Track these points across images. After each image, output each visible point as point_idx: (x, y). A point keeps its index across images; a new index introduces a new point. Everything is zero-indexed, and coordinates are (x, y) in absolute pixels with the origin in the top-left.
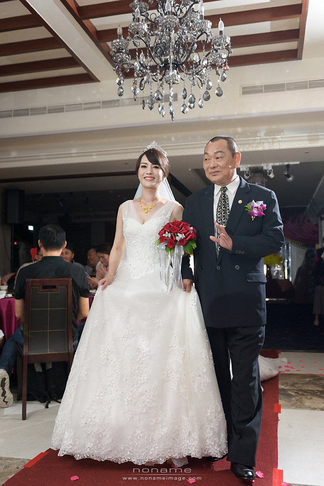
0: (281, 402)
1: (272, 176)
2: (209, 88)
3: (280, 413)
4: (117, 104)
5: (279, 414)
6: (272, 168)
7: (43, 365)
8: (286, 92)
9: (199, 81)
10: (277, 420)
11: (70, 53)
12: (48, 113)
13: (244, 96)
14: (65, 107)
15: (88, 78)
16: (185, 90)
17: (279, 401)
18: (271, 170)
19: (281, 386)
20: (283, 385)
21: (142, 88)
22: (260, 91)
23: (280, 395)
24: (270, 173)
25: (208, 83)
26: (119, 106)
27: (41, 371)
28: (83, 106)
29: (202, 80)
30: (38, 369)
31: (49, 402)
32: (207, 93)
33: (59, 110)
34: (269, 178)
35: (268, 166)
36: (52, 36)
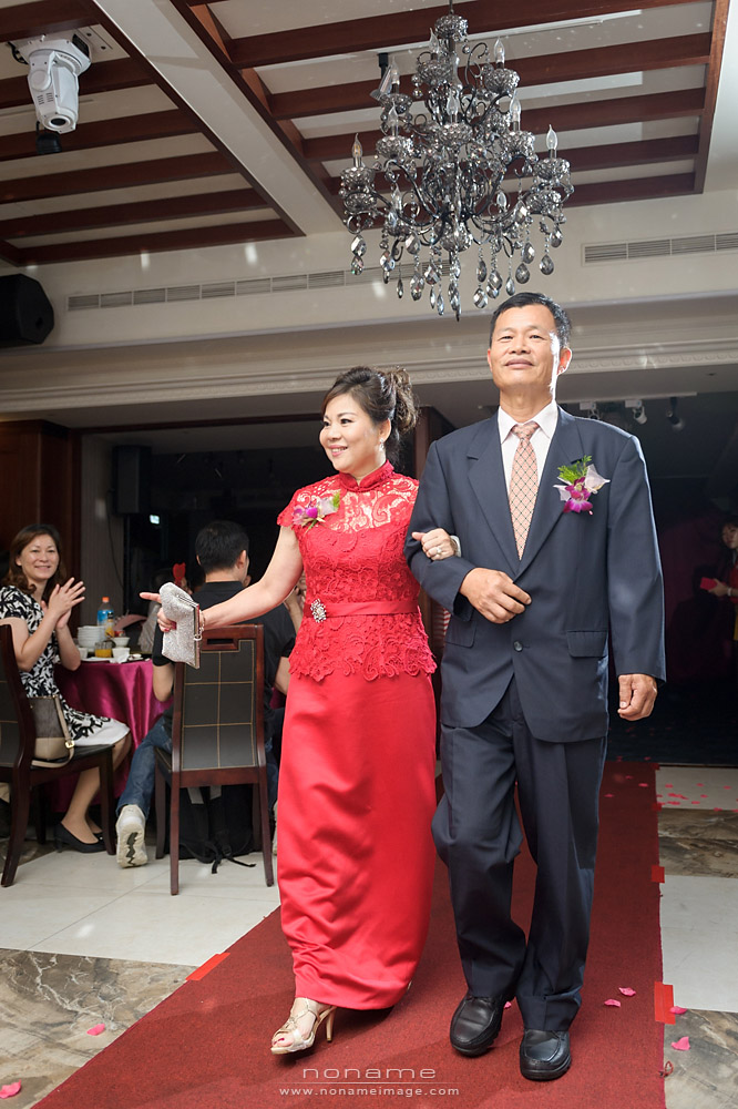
0: (663, 862)
1: (642, 419)
2: (528, 259)
3: (663, 882)
4: (338, 281)
5: (661, 884)
6: (643, 405)
7: (205, 791)
8: (671, 257)
9: (507, 244)
10: (657, 895)
11: (248, 181)
12: (203, 297)
13: (588, 264)
14: (236, 286)
15: (282, 228)
16: (483, 264)
17: (661, 860)
18: (641, 409)
19: (662, 833)
20: (666, 830)
21: (397, 257)
22: (622, 255)
23: (660, 849)
24: (638, 415)
25: (526, 250)
26: (342, 284)
27: (202, 802)
28: (273, 284)
29: (513, 241)
30: (196, 799)
31: (218, 863)
32: (522, 267)
33: (224, 291)
34: (638, 423)
35: (633, 402)
36: (214, 149)
